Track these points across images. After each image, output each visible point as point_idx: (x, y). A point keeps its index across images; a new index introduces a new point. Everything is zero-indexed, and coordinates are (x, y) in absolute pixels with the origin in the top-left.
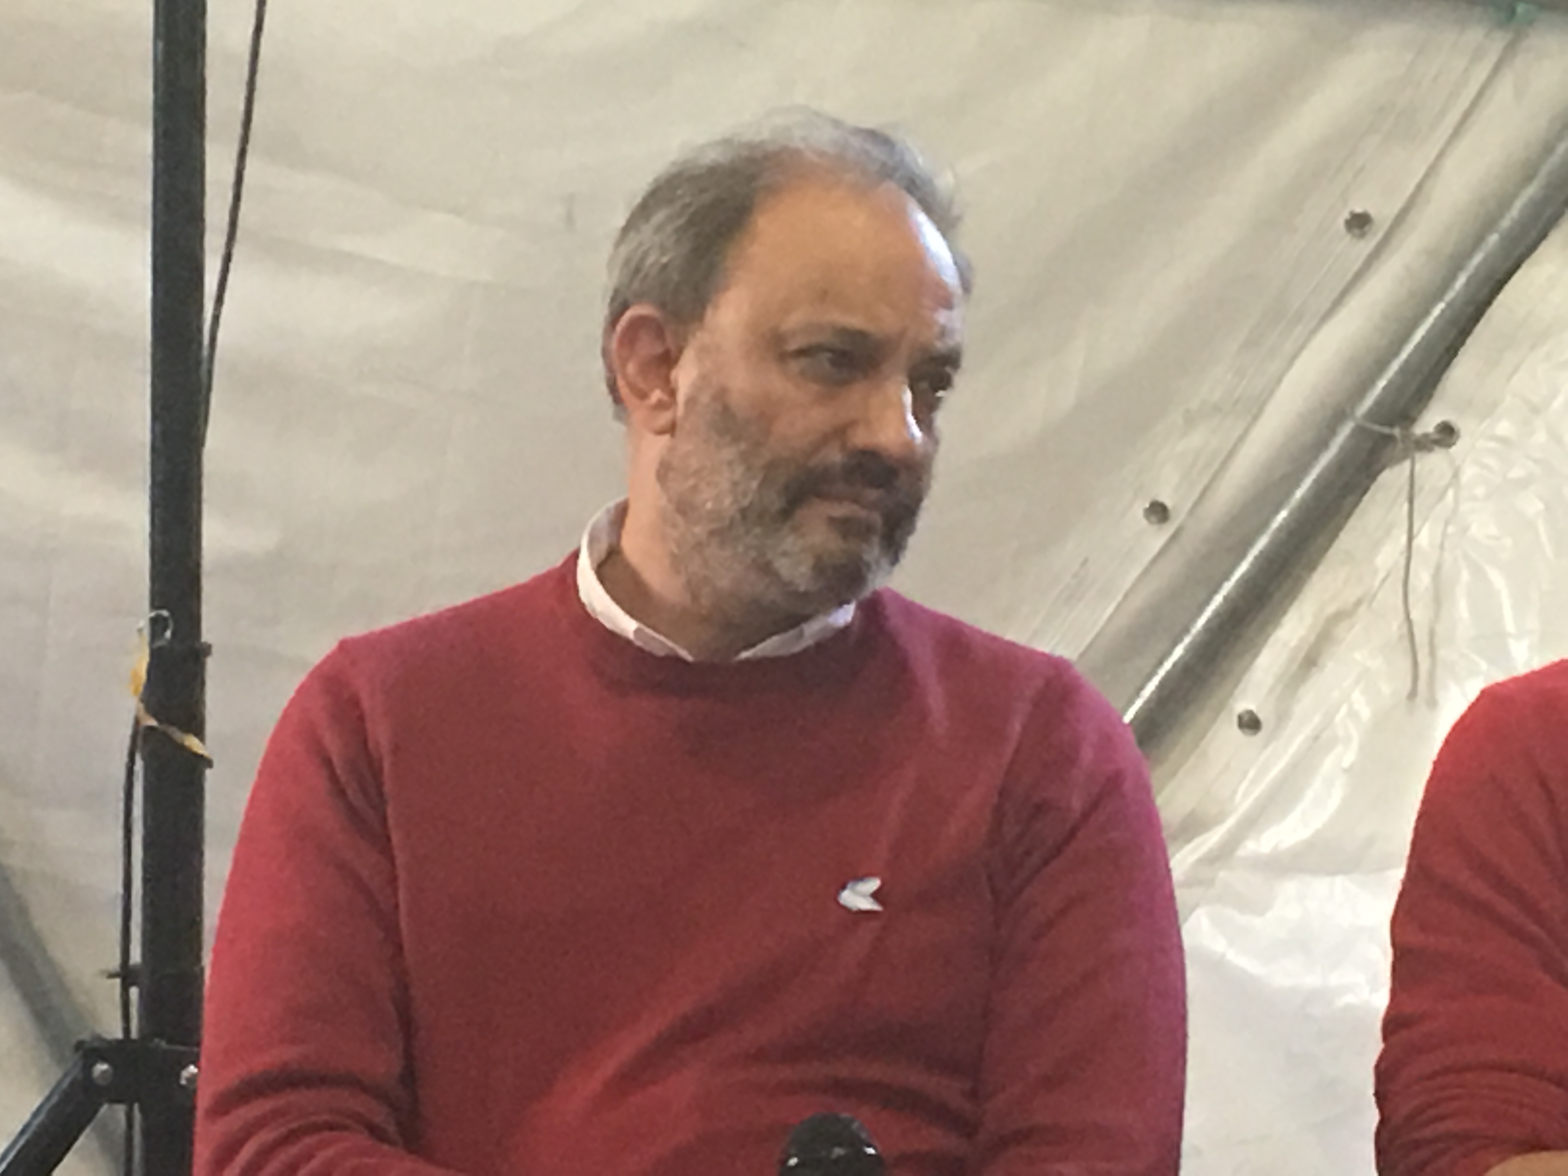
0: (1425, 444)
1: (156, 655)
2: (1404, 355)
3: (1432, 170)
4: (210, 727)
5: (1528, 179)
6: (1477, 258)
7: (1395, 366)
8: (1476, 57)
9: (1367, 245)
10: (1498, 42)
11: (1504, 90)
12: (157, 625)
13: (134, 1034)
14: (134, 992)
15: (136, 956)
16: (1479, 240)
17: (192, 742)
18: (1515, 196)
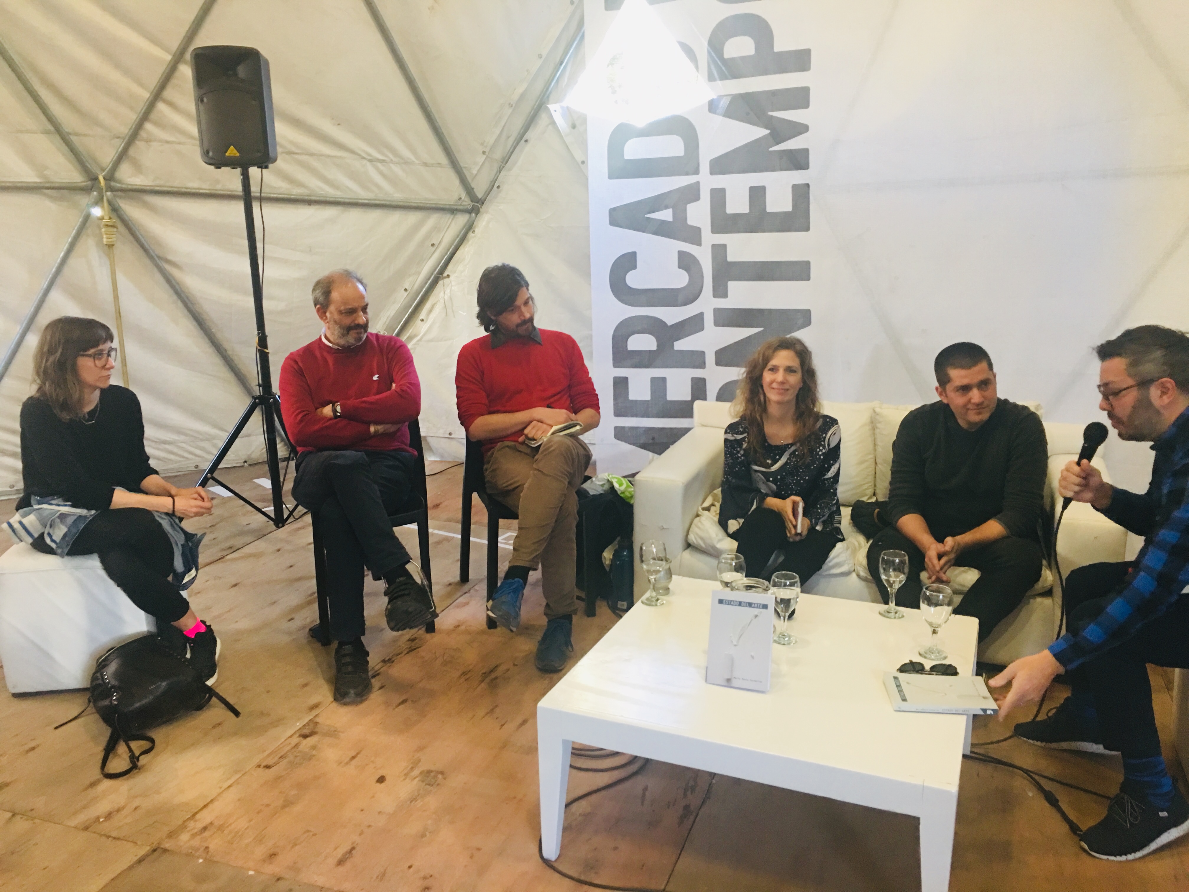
0: (445, 278)
1: (259, 337)
2: (441, 264)
3: (443, 236)
4: (269, 349)
5: (457, 237)
6: (451, 250)
7: (440, 266)
8: (449, 219)
9: (434, 249)
10: (452, 216)
11: (453, 224)
12: (259, 334)
13: (262, 394)
14: (261, 388)
15: (261, 382)
16: (451, 247)
17: (266, 350)
18: (456, 240)
